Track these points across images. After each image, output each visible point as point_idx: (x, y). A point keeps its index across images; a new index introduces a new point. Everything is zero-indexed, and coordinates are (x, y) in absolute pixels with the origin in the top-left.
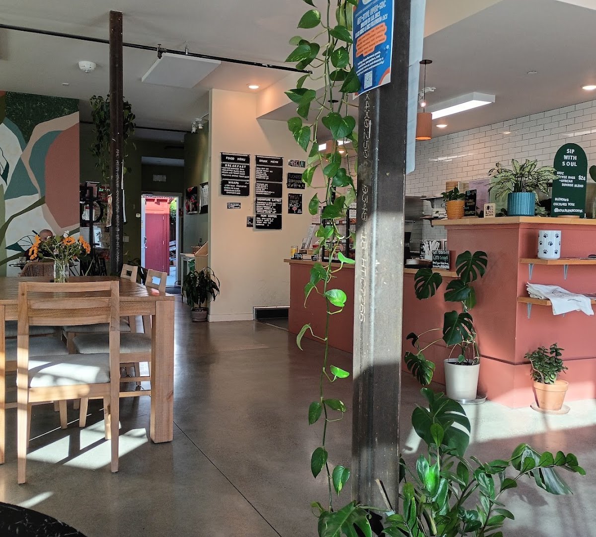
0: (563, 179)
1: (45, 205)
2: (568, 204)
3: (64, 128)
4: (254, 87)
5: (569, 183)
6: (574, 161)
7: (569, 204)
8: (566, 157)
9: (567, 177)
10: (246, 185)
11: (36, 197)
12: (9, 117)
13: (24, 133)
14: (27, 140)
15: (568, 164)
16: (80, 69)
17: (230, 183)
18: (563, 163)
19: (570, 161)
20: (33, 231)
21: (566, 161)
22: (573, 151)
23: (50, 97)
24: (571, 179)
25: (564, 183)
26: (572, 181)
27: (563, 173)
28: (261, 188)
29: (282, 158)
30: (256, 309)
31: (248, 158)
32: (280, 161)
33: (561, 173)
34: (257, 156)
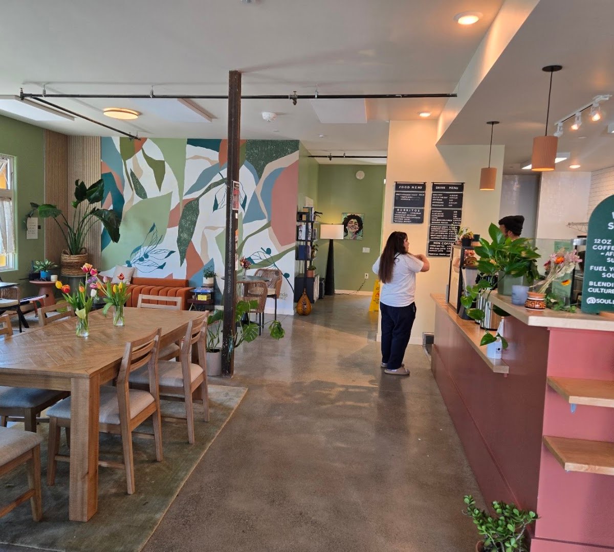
0: (610, 251)
1: (271, 228)
3: (287, 165)
4: (424, 115)
11: (264, 222)
12: (248, 159)
13: (258, 171)
14: (260, 177)
16: (263, 119)
18: (610, 224)
20: (262, 248)
23: (277, 141)
25: (612, 256)
27: (610, 241)
28: (437, 215)
29: (463, 183)
30: (425, 335)
31: (424, 186)
32: (461, 187)
33: (604, 241)
34: (433, 183)
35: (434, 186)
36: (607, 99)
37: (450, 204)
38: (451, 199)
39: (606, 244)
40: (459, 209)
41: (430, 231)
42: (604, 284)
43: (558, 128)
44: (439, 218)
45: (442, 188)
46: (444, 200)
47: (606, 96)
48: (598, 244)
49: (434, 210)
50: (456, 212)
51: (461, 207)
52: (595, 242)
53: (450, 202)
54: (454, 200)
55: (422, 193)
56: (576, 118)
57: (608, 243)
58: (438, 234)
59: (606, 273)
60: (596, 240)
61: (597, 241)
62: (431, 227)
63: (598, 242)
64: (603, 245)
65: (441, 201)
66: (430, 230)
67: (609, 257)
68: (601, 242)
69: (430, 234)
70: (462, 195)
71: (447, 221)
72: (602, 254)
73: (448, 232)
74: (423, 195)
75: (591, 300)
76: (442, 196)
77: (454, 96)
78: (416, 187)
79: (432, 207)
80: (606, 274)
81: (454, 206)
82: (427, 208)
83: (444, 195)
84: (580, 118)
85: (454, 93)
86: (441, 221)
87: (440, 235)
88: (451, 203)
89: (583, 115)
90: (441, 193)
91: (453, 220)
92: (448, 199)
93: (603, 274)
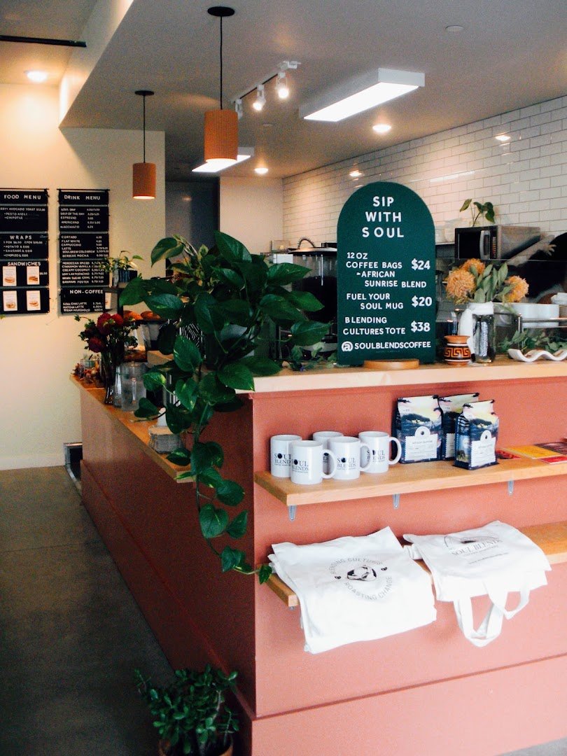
0: (367, 269)
2: (385, 331)
5: (387, 279)
6: (396, 225)
7: (389, 330)
8: (370, 217)
9: (380, 265)
10: (40, 240)
15: (379, 233)
17: (12, 237)
18: (365, 230)
19: (384, 225)
21: (372, 226)
22: (391, 200)
24: (389, 270)
25: (371, 278)
26: (393, 274)
27: (366, 254)
28: (70, 243)
29: (107, 191)
30: (68, 447)
31: (44, 195)
32: (104, 196)
33: (359, 255)
34: (60, 190)
35: (62, 194)
36: (295, 67)
37: (90, 225)
38: (90, 216)
39: (362, 260)
40: (104, 233)
41: (61, 272)
42: (364, 320)
43: (236, 107)
44: (73, 248)
45: (74, 198)
46: (79, 218)
47: (293, 62)
48: (352, 260)
49: (64, 235)
50: (101, 237)
51: (107, 228)
52: (349, 257)
53: (90, 220)
54: (96, 218)
55: (42, 208)
56: (258, 94)
57: (364, 258)
58: (74, 276)
59: (365, 302)
60: (349, 253)
61: (351, 255)
62: (61, 264)
63: (352, 257)
64: (358, 261)
65: (73, 220)
66: (61, 269)
67: (367, 279)
68: (355, 256)
69: (61, 276)
70: (107, 210)
71: (86, 254)
72: (358, 274)
73: (90, 272)
74: (44, 210)
75: (347, 347)
76: (75, 212)
77: (82, 45)
78: (30, 196)
79: (61, 230)
80: (365, 305)
81: (96, 228)
82: (53, 232)
83: (78, 210)
84: (263, 93)
85: (81, 40)
86: (76, 254)
87: (77, 276)
88: (91, 223)
89: (266, 89)
90: (73, 208)
91: (96, 250)
92: (86, 216)
93: (362, 304)
